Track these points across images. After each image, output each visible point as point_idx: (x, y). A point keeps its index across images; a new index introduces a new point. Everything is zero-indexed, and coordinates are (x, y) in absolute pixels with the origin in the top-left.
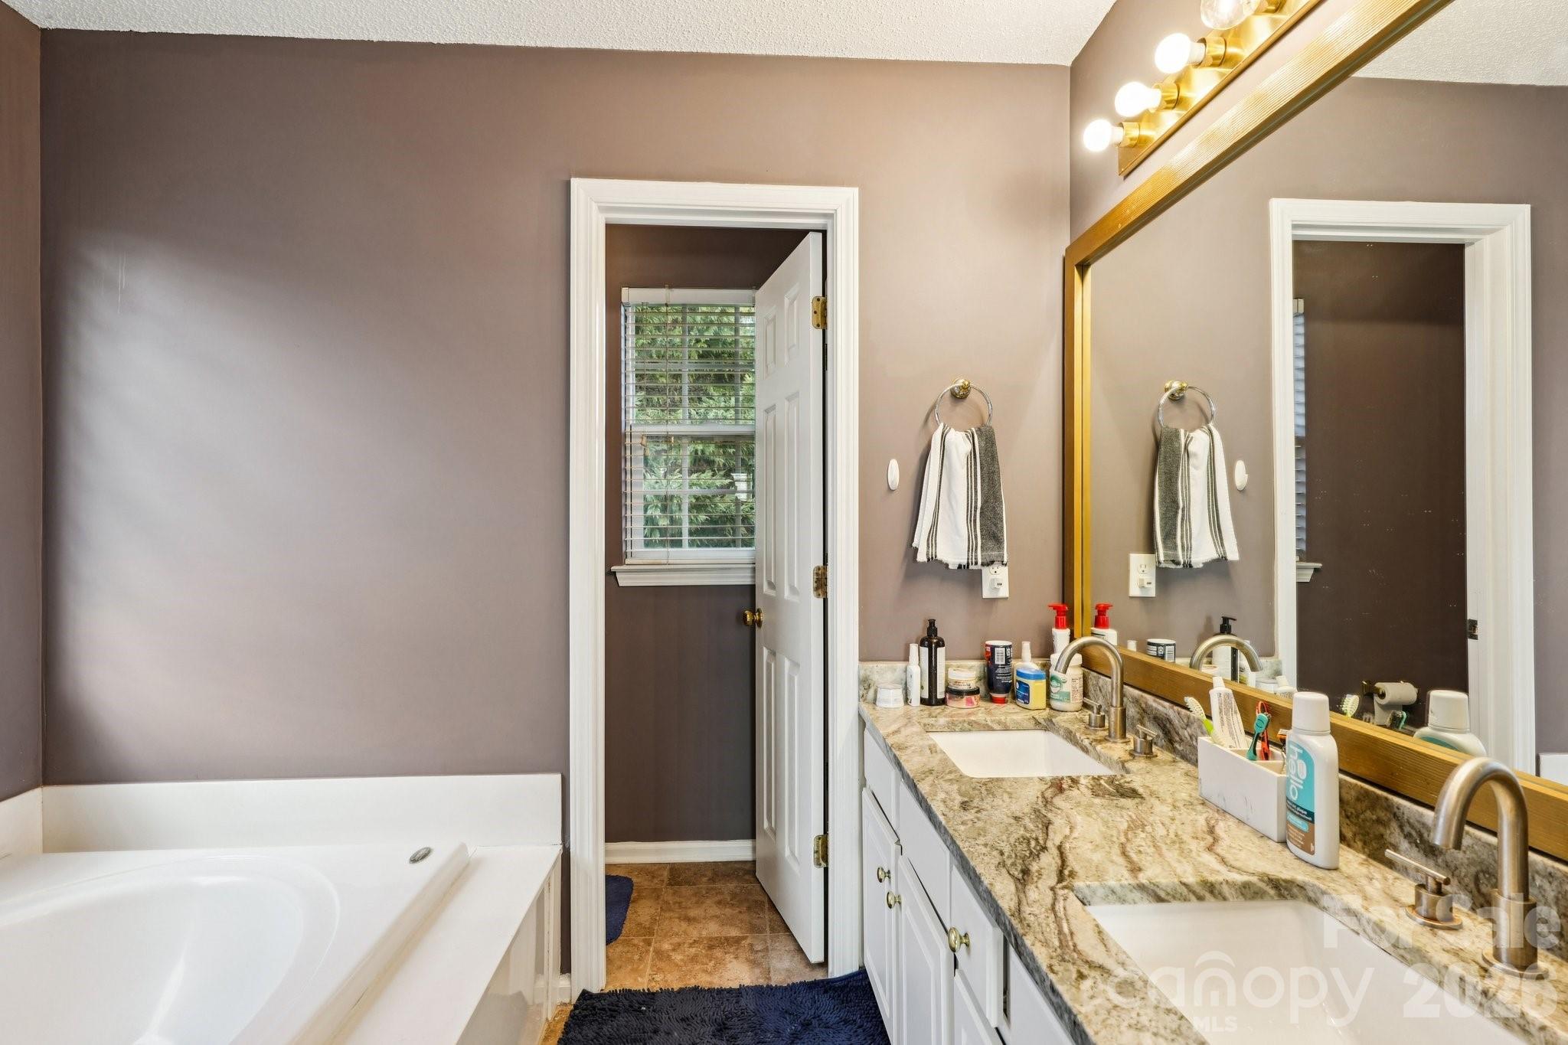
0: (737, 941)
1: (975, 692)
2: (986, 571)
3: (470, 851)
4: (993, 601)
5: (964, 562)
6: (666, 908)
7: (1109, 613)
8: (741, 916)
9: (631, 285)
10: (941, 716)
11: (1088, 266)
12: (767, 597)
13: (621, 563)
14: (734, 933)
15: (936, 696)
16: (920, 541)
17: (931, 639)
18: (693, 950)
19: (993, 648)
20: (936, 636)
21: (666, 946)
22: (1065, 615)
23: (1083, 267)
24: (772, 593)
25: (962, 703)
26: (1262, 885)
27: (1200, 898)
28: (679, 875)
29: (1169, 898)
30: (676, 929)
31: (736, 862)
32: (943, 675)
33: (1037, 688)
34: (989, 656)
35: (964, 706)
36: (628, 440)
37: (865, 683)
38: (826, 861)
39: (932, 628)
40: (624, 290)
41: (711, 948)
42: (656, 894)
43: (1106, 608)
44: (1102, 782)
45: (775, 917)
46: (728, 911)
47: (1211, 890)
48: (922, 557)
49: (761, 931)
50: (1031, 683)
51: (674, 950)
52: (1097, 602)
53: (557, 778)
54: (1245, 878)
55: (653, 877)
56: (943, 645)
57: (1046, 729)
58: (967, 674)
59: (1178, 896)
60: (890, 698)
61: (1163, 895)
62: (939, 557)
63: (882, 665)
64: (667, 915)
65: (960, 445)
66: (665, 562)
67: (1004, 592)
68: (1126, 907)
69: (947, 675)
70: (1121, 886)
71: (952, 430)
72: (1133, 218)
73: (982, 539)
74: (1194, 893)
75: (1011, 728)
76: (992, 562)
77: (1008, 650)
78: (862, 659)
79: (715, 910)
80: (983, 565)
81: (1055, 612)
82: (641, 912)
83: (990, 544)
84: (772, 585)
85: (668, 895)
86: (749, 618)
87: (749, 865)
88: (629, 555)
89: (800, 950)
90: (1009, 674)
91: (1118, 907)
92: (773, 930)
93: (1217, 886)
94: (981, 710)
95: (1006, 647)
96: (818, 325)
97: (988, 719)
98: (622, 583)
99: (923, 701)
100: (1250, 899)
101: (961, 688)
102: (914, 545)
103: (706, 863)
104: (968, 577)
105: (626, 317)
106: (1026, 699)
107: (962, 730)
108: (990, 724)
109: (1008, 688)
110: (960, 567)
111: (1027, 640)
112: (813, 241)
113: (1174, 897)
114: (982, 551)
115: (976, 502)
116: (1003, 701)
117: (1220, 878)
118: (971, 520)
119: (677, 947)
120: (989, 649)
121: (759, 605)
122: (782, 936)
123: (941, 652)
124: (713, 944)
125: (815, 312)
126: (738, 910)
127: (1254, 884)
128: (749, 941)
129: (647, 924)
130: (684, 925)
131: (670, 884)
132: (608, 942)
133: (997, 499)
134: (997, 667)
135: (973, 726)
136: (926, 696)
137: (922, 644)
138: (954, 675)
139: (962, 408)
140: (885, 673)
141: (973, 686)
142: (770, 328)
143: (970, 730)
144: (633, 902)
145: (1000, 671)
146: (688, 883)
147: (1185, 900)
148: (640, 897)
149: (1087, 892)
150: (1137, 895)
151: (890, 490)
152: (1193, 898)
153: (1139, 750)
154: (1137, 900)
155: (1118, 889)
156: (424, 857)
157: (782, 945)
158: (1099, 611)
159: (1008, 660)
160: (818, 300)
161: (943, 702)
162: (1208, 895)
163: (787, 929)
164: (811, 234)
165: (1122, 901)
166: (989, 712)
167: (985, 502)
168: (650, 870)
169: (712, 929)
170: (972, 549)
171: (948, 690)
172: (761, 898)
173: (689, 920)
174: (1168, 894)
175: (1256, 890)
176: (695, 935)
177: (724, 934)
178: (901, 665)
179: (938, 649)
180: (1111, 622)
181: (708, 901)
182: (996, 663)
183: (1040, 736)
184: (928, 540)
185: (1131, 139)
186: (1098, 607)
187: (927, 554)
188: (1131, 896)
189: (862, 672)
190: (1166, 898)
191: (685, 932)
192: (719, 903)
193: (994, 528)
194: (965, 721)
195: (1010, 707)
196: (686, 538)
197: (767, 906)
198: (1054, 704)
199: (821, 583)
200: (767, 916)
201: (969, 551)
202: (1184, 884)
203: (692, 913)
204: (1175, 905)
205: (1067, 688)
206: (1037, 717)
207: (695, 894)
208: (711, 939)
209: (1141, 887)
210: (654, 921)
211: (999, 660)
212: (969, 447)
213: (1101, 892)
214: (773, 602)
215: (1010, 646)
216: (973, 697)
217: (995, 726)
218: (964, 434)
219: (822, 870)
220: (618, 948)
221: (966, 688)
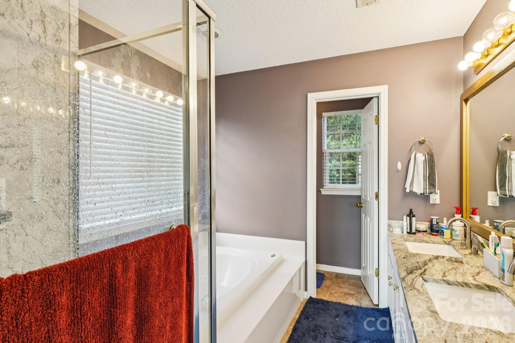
0: (353, 295)
1: (426, 231)
2: (431, 195)
3: (284, 257)
4: (434, 205)
5: (422, 192)
6: (334, 283)
7: (477, 211)
8: (355, 289)
9: (325, 112)
10: (413, 237)
11: (468, 100)
12: (364, 199)
13: (322, 188)
14: (352, 292)
15: (412, 231)
16: (408, 186)
17: (411, 215)
18: (340, 294)
19: (432, 219)
20: (412, 214)
21: (333, 292)
22: (459, 210)
23: (466, 101)
24: (365, 198)
25: (421, 234)
26: (484, 286)
27: (463, 286)
28: (338, 276)
29: (452, 284)
30: (336, 288)
31: (355, 275)
32: (415, 225)
33: (447, 233)
34: (431, 221)
35: (421, 235)
36: (324, 154)
37: (389, 226)
38: (379, 276)
39: (411, 211)
40: (323, 113)
41: (345, 295)
42: (331, 279)
43: (476, 209)
44: (453, 259)
45: (365, 291)
46: (352, 287)
47: (466, 285)
48: (408, 191)
49: (360, 293)
50: (445, 230)
51: (335, 293)
52: (472, 207)
53: (304, 242)
54: (478, 283)
55: (331, 275)
56: (415, 217)
57: (448, 245)
58: (424, 226)
59: (455, 284)
60: (397, 231)
61: (450, 283)
62: (414, 191)
63: (395, 221)
64: (334, 285)
65: (421, 157)
66: (335, 188)
67: (438, 202)
68: (439, 284)
69: (416, 226)
70: (437, 279)
71: (418, 153)
72: (477, 89)
73: (429, 186)
74: (460, 284)
75: (436, 243)
76: (432, 193)
77: (438, 220)
78: (389, 219)
79: (348, 286)
80: (429, 193)
81: (456, 210)
82: (326, 283)
83: (432, 187)
84: (365, 196)
85: (334, 280)
86: (358, 205)
87: (360, 277)
88: (325, 186)
89: (371, 300)
90: (438, 227)
91: (437, 284)
92: (364, 294)
93: (468, 284)
94: (427, 237)
95: (437, 219)
96: (377, 124)
97: (428, 239)
98: (323, 193)
99: (408, 233)
100: (479, 289)
101: (420, 230)
102: (405, 187)
103: (346, 274)
104: (425, 197)
105: (324, 120)
106: (443, 235)
107: (419, 242)
108: (428, 241)
109: (437, 231)
110: (421, 194)
111: (445, 217)
112: (375, 100)
113: (454, 285)
114: (429, 189)
115: (426, 175)
116: (436, 235)
117: (469, 282)
118: (425, 180)
119: (336, 293)
120: (431, 219)
121: (362, 201)
122: (367, 296)
123: (414, 219)
124: (346, 294)
125: (376, 120)
126: (354, 287)
127: (481, 285)
128: (356, 295)
129: (328, 286)
130: (338, 288)
131: (335, 277)
132: (317, 287)
133: (434, 174)
134: (434, 225)
135: (422, 241)
136: (409, 231)
137: (408, 216)
138: (418, 226)
139: (423, 146)
140: (395, 223)
141: (424, 230)
142: (365, 122)
143: (421, 242)
144: (325, 280)
145: (435, 226)
146: (340, 278)
147: (457, 286)
148: (327, 279)
149: (427, 279)
150: (442, 282)
151: (398, 171)
152: (460, 285)
153: (473, 252)
154: (442, 283)
155: (437, 280)
156: (274, 256)
157: (366, 298)
158: (473, 210)
159: (437, 223)
160: (377, 116)
161: (415, 233)
162: (465, 286)
163: (368, 295)
164: (374, 98)
165: (438, 283)
166: (429, 238)
167: (429, 175)
168: (330, 273)
169: (346, 290)
170: (425, 189)
171: (416, 230)
172: (362, 286)
173: (340, 287)
174: (452, 283)
175: (481, 287)
176: (341, 291)
177: (349, 292)
178: (401, 222)
179: (413, 218)
180: (477, 213)
181: (346, 284)
182: (433, 223)
183: (447, 246)
184: (410, 186)
185: (477, 65)
186: (473, 208)
187: (410, 190)
188: (440, 282)
189: (389, 223)
190: (451, 284)
191: (338, 290)
192: (349, 285)
193: (433, 183)
194: (419, 239)
195: (438, 237)
196: (341, 181)
197: (363, 288)
198: (453, 238)
199: (377, 197)
200: (363, 290)
201: (424, 189)
202: (457, 282)
203: (341, 286)
204: (455, 287)
205: (457, 233)
206: (445, 241)
207: (342, 281)
208: (346, 293)
209: (444, 280)
210: (330, 285)
211: (434, 223)
212: (424, 158)
213: (431, 279)
214: (365, 201)
215: (439, 219)
216: (424, 233)
217: (430, 242)
218: (422, 154)
219: (378, 278)
220: (319, 290)
221: (422, 230)
